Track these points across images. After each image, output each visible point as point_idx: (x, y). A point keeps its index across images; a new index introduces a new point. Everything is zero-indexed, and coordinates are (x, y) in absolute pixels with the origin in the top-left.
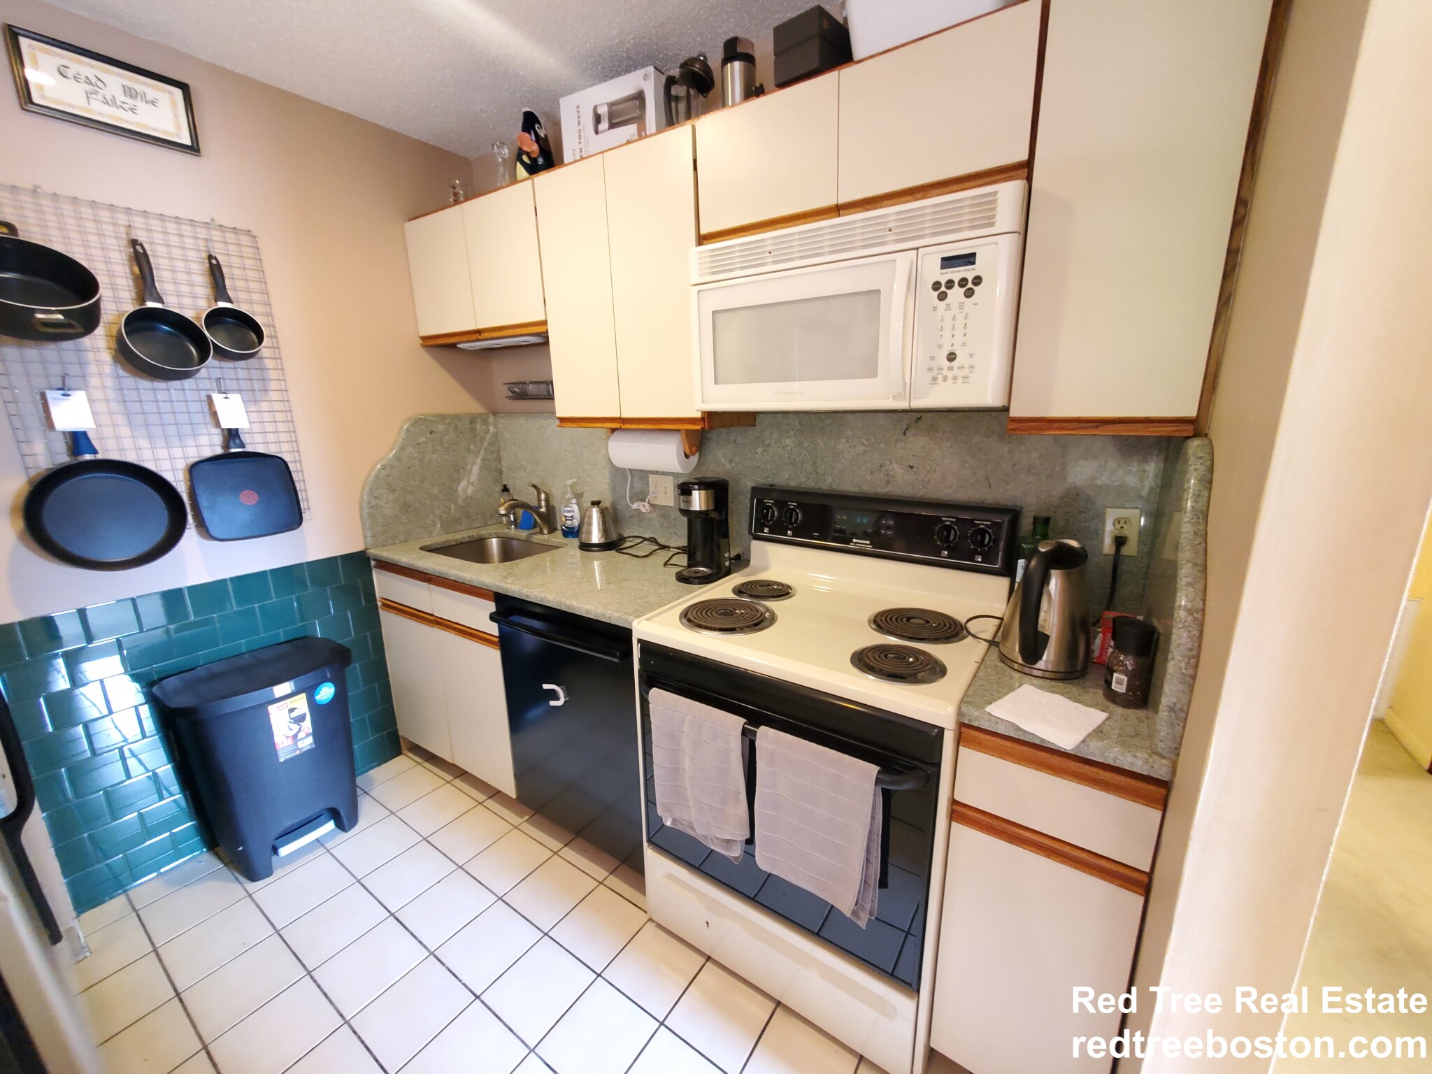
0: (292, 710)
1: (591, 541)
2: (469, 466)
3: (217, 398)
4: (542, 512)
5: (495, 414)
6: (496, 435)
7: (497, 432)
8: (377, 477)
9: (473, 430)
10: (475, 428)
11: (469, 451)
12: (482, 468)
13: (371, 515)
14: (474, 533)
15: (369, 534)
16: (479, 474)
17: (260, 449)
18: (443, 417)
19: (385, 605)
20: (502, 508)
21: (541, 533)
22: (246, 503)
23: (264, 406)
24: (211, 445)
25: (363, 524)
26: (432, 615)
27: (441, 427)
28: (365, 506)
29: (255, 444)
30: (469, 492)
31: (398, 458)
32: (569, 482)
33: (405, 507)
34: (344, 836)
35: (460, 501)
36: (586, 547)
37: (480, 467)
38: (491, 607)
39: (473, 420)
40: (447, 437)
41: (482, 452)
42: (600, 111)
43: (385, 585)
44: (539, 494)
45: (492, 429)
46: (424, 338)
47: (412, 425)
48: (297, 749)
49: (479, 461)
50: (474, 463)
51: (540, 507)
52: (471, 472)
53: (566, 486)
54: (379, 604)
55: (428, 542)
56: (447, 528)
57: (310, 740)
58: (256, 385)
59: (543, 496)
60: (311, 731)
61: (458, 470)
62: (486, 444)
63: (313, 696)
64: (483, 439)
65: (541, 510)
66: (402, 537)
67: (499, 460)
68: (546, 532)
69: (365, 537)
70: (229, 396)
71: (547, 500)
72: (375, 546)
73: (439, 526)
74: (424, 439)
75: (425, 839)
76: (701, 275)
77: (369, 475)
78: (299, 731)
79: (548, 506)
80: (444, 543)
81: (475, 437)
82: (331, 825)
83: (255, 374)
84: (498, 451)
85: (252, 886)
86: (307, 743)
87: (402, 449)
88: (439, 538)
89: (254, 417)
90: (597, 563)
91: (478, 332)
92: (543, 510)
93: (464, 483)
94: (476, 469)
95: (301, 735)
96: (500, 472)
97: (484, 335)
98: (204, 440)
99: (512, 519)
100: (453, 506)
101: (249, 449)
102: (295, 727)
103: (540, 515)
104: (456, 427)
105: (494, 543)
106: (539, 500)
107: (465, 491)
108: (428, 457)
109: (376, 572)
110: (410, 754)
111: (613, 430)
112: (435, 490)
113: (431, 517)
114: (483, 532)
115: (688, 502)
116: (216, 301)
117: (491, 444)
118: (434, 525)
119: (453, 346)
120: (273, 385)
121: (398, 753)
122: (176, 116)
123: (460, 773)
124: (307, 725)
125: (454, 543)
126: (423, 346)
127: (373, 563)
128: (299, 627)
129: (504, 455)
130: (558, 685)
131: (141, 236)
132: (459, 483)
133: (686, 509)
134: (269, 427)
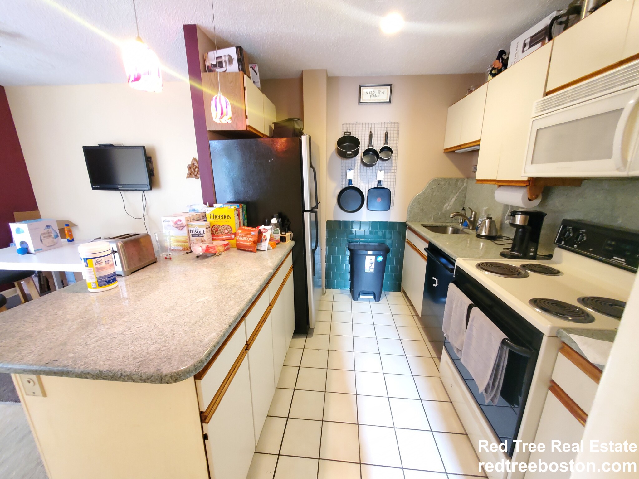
0: (371, 259)
1: (482, 234)
2: (450, 199)
3: (379, 171)
4: (471, 220)
5: (468, 178)
6: (466, 187)
7: (467, 186)
8: (415, 199)
9: (456, 184)
10: (457, 184)
11: (452, 192)
12: (455, 200)
13: (411, 210)
14: (444, 224)
15: (408, 217)
16: (454, 202)
17: (385, 187)
18: (445, 179)
19: (407, 241)
20: (451, 215)
21: (469, 228)
22: (379, 201)
23: (389, 174)
24: (374, 185)
25: (408, 213)
26: (415, 246)
27: (443, 183)
28: (409, 208)
29: (384, 185)
30: (448, 208)
31: (424, 193)
32: (485, 208)
33: (422, 210)
34: (375, 302)
35: (443, 211)
36: (479, 236)
37: (455, 199)
38: (427, 246)
39: (457, 180)
40: (444, 186)
41: (458, 193)
42: (526, 42)
43: (409, 235)
44: (472, 212)
45: (465, 184)
46: (445, 150)
47: (432, 182)
48: (369, 271)
49: (455, 197)
50: (453, 198)
51: (471, 217)
52: (450, 201)
53: (483, 210)
54: (406, 240)
55: (426, 223)
56: (435, 220)
57: (373, 270)
58: (389, 168)
59: (474, 213)
60: (374, 267)
61: (445, 199)
62: (460, 190)
63: (377, 258)
64: (459, 188)
65: (471, 219)
66: (418, 220)
67: (465, 197)
68: (471, 228)
69: (407, 218)
70: (381, 171)
71: (475, 215)
72: (409, 221)
73: (432, 219)
74: (435, 187)
75: (392, 315)
76: (536, 113)
77: (413, 198)
78: (371, 266)
79: (475, 217)
80: (431, 225)
81: (456, 187)
82: (372, 297)
83: (390, 165)
84: (466, 194)
85: (353, 301)
86: (372, 270)
87: (426, 190)
88: (431, 222)
89: (386, 177)
90: (482, 244)
91: (460, 146)
92: (472, 219)
93: (446, 205)
94: (453, 200)
95: (371, 267)
96: (464, 202)
97: (462, 147)
98: (373, 183)
99: (461, 221)
100: (440, 213)
101: (383, 186)
102: (370, 265)
103: (470, 221)
104: (449, 183)
105: (450, 229)
106: (472, 215)
107: (446, 208)
108: (435, 194)
109: (408, 230)
110: (402, 293)
111: (500, 186)
112: (435, 206)
113: (430, 215)
114: (448, 224)
115: (514, 220)
116: (384, 144)
117: (463, 191)
118: (431, 218)
119: (453, 151)
120: (393, 168)
121: (400, 291)
122: (387, 94)
123: (412, 305)
124: (373, 266)
125: (435, 226)
126: (444, 152)
127: (407, 227)
128: (383, 240)
129: (467, 195)
130: (437, 279)
131: (373, 130)
132: (444, 204)
133: (512, 223)
134: (389, 180)
